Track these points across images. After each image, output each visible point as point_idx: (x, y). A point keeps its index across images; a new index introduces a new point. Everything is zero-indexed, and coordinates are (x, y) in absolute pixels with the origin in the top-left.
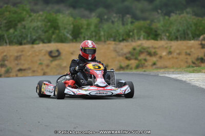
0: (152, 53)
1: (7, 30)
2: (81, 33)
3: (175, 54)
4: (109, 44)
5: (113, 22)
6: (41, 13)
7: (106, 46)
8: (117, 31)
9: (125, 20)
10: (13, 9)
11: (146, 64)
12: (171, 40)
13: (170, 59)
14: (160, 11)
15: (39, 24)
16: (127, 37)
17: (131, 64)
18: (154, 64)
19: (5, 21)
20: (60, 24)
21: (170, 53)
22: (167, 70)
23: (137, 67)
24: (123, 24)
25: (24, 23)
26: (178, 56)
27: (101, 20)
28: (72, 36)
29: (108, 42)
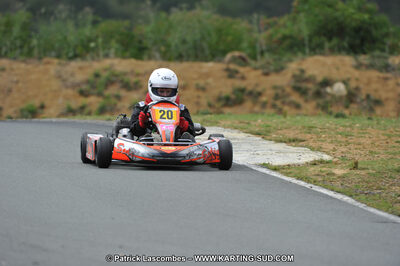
0: (132, 85)
4: (48, 63)
7: (41, 67)
8: (65, 38)
9: (80, 17)
11: (120, 105)
12: (170, 60)
16: (81, 51)
17: (90, 104)
23: (102, 111)
24: (77, 25)
27: (35, 15)
29: (46, 60)
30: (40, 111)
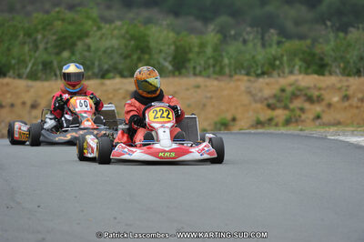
0: (315, 98)
1: (58, 54)
2: (189, 60)
3: (356, 99)
4: (238, 80)
5: (245, 42)
6: (118, 23)
7: (232, 84)
8: (253, 57)
9: (266, 38)
10: (69, 15)
11: (303, 117)
12: (349, 75)
13: (346, 108)
14: (329, 23)
15: (115, 42)
16: (269, 68)
17: (277, 117)
18: (318, 117)
19: (55, 37)
20: (152, 44)
21: (346, 98)
22: (341, 128)
23: (288, 122)
24: (264, 45)
25: (87, 41)
26: (359, 104)
27: (225, 37)
28: (173, 66)
29: (236, 77)
30: (232, 123)
